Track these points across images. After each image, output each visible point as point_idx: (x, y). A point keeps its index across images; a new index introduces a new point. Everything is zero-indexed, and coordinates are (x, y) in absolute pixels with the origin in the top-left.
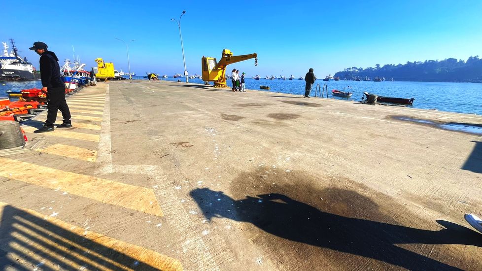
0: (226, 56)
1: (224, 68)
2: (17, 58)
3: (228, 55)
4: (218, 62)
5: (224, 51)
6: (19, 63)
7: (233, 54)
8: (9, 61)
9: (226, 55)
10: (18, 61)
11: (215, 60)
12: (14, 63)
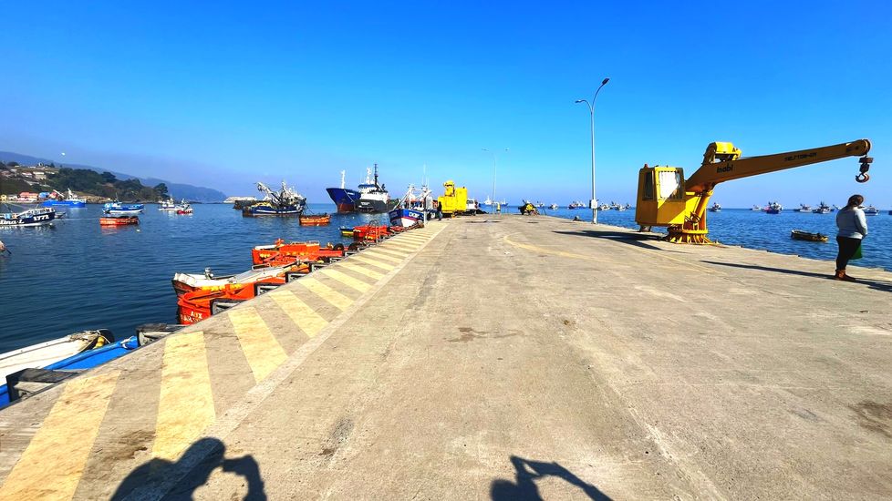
0: (717, 161)
1: (707, 190)
2: (376, 186)
3: (724, 157)
4: (687, 177)
5: (713, 147)
6: (377, 191)
7: (741, 153)
8: (369, 189)
9: (718, 156)
10: (375, 189)
11: (679, 172)
12: (372, 192)
